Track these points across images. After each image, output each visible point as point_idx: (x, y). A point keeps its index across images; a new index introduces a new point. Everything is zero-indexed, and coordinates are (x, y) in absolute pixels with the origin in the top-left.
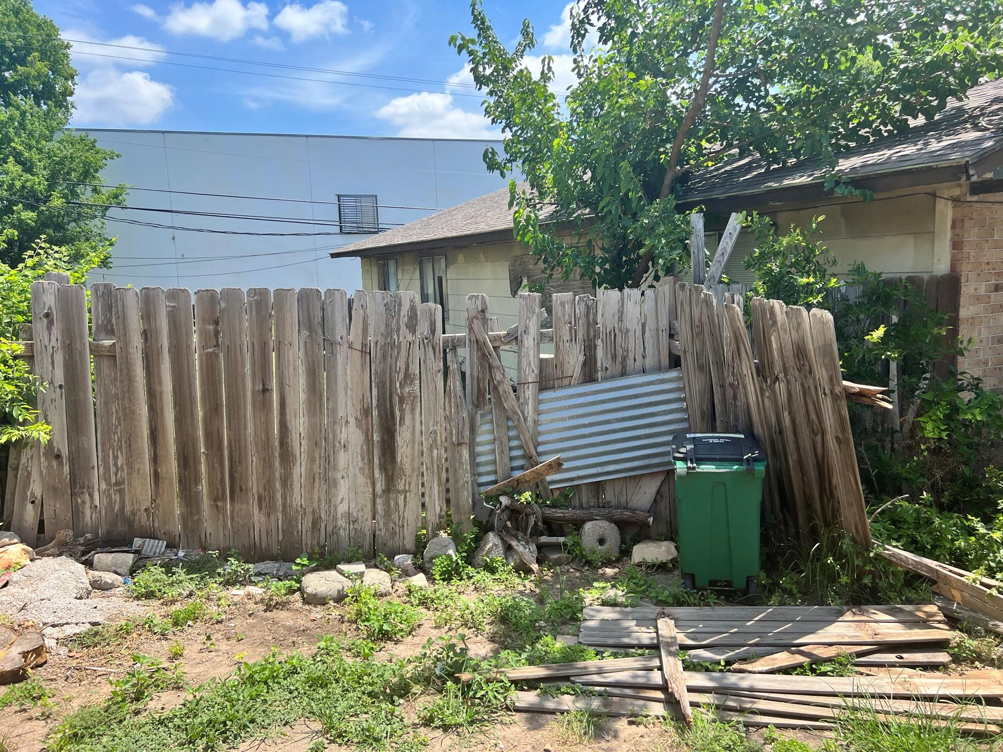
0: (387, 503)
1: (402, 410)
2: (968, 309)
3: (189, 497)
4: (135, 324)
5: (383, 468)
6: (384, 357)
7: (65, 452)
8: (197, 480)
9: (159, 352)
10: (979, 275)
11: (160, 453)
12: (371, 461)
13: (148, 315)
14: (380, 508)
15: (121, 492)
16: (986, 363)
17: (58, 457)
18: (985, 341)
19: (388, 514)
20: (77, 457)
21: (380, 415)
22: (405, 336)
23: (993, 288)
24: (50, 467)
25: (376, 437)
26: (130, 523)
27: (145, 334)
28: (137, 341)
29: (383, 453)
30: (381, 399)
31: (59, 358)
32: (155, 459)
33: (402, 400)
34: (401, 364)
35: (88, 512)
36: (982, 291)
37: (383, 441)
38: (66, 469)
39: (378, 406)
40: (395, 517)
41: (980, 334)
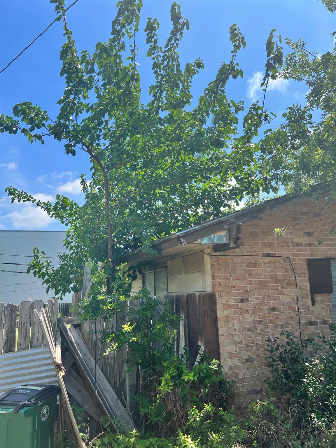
2: (223, 312)
10: (228, 293)
16: (240, 343)
18: (238, 330)
23: (239, 301)
36: (232, 301)
41: (233, 326)
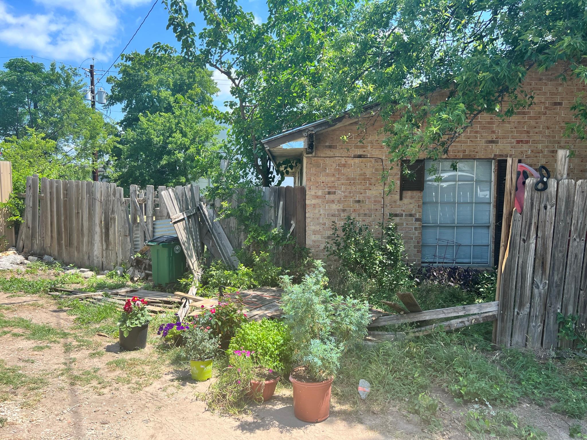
0: (106, 253)
1: (111, 222)
2: (311, 201)
3: (59, 244)
4: (48, 190)
5: (106, 241)
6: (106, 204)
7: (31, 227)
8: (62, 240)
9: (53, 199)
10: (317, 187)
11: (53, 230)
12: (102, 238)
13: (51, 187)
14: (104, 254)
15: (44, 240)
16: (324, 224)
17: (29, 228)
18: (323, 215)
19: (106, 257)
20: (34, 228)
21: (105, 224)
22: (112, 198)
24: (27, 230)
25: (104, 231)
26: (45, 250)
27: (50, 193)
28: (48, 195)
29: (106, 236)
30: (105, 218)
31: (31, 199)
32: (52, 231)
33: (111, 220)
34: (111, 207)
35: (35, 245)
37: (106, 232)
38: (31, 231)
39: (104, 220)
40: (109, 258)
41: (319, 211)
